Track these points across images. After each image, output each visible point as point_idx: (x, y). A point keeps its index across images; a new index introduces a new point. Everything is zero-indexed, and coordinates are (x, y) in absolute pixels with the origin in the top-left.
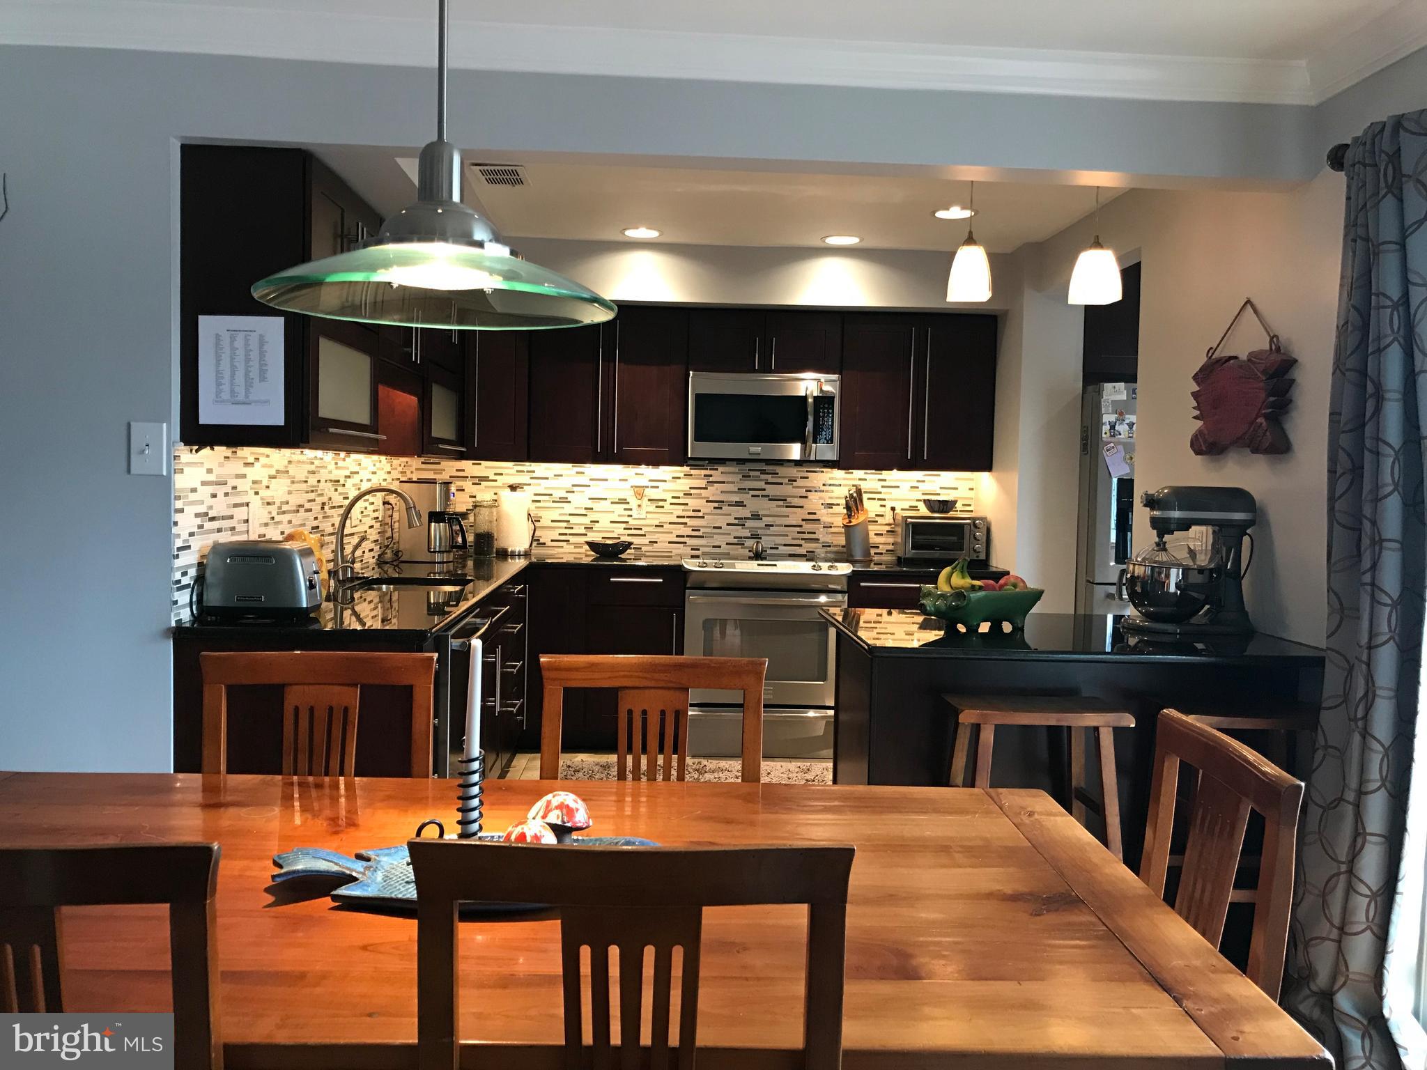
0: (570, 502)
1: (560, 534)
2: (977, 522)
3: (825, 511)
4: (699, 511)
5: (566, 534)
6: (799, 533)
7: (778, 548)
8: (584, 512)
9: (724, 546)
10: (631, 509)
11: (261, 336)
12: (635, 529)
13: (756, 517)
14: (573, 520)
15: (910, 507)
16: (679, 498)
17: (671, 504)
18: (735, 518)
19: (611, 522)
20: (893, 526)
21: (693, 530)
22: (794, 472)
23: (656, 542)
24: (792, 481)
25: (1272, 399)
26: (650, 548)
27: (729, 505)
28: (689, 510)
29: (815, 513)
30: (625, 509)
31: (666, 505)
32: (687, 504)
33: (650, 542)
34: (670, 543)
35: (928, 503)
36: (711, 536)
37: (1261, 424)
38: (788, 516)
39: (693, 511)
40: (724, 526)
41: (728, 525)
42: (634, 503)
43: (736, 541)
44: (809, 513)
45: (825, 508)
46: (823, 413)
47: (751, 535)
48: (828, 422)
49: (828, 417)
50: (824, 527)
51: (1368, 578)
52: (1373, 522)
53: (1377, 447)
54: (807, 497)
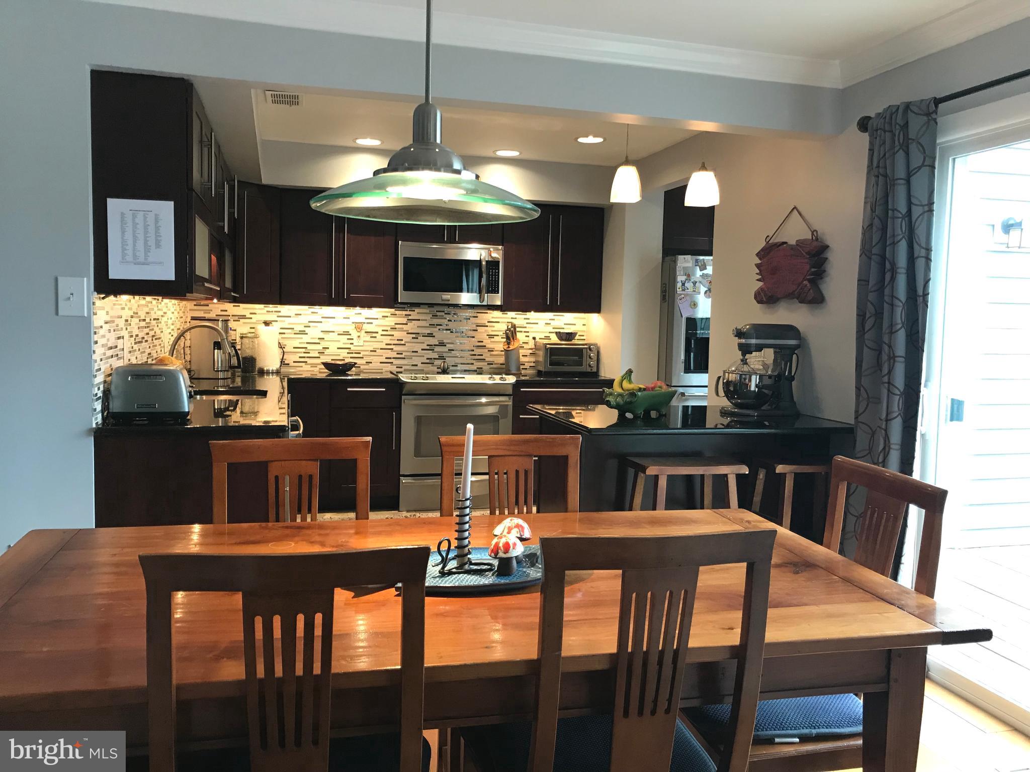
0: (307, 334)
1: (300, 357)
2: (592, 347)
3: (489, 341)
4: (402, 340)
5: (304, 357)
6: (471, 355)
7: (458, 366)
8: (318, 341)
9: (420, 365)
10: (353, 339)
11: (156, 215)
12: (355, 353)
13: (442, 344)
14: (310, 347)
15: (545, 337)
16: (387, 331)
17: (382, 335)
18: (428, 345)
19: (338, 348)
20: (534, 350)
21: (397, 354)
22: (469, 313)
23: (371, 363)
24: (467, 319)
25: (813, 270)
26: (366, 367)
27: (423, 336)
28: (395, 340)
29: (482, 342)
30: (348, 339)
31: (378, 335)
32: (393, 335)
33: (366, 362)
34: (381, 363)
35: (559, 333)
36: (410, 358)
37: (807, 285)
38: (464, 344)
39: (398, 340)
40: (420, 351)
41: (422, 350)
42: (354, 334)
43: (428, 361)
44: (478, 342)
45: (489, 338)
46: (492, 272)
47: (439, 356)
48: (495, 278)
49: (495, 275)
50: (488, 351)
51: (886, 379)
52: (890, 347)
53: (892, 301)
54: (477, 330)
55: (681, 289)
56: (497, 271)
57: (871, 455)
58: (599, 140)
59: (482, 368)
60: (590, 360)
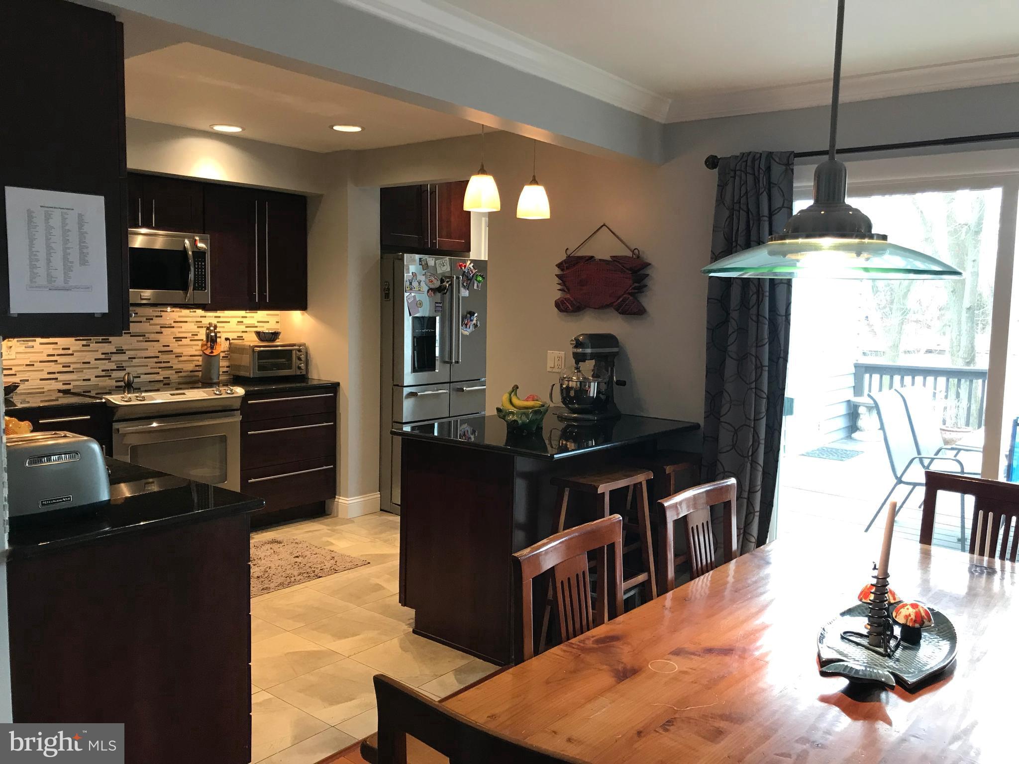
2: (301, 347)
3: (176, 344)
4: (69, 349)
6: (156, 363)
7: (139, 377)
9: (93, 378)
11: (80, 215)
12: (6, 369)
13: (120, 351)
15: (238, 337)
17: (40, 344)
18: (103, 354)
20: (226, 353)
21: (64, 367)
22: (150, 311)
23: (28, 380)
24: (150, 319)
26: (24, 386)
27: (96, 343)
28: (58, 349)
29: (168, 346)
31: (35, 345)
32: (56, 343)
33: (23, 380)
34: (41, 380)
35: (258, 334)
36: (80, 370)
37: (628, 298)
38: (147, 349)
39: (61, 349)
40: (93, 362)
41: (96, 360)
43: (104, 373)
44: (164, 346)
45: (176, 341)
46: (198, 264)
47: (117, 367)
48: (202, 271)
49: (202, 269)
50: (176, 357)
51: (753, 385)
52: (757, 357)
53: (758, 318)
54: (162, 333)
55: (409, 288)
56: (203, 264)
57: (735, 449)
58: (357, 129)
59: (169, 378)
60: (299, 362)
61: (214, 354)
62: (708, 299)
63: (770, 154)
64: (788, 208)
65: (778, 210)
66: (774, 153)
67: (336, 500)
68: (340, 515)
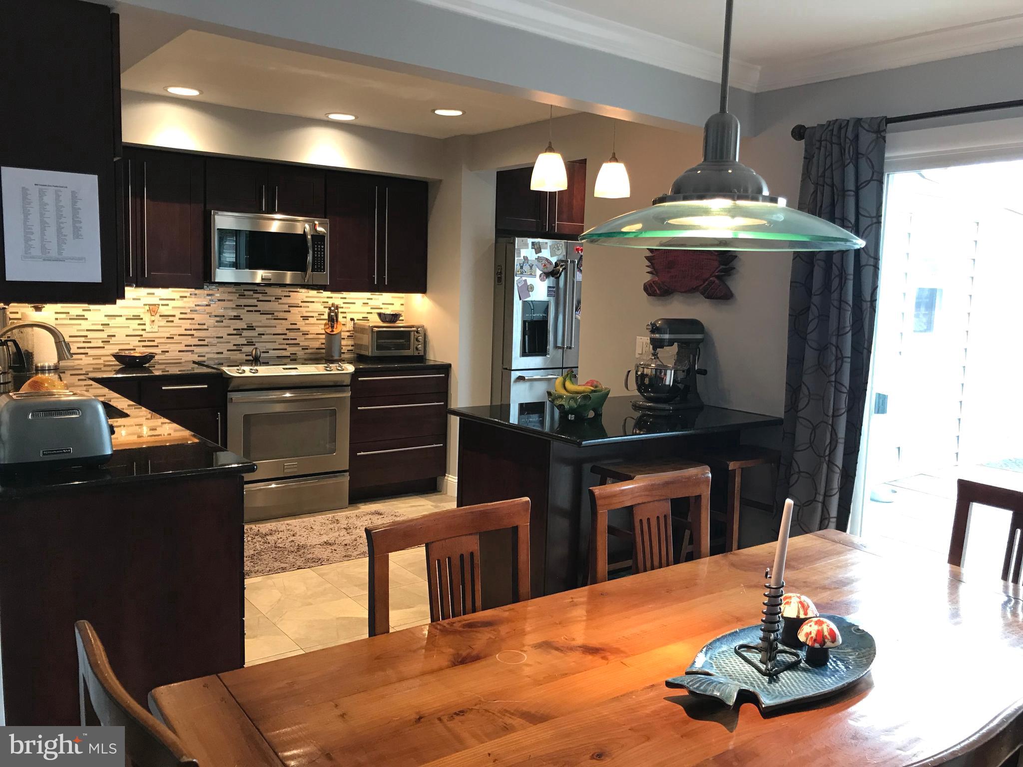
0: (87, 319)
1: (78, 348)
2: (419, 329)
3: (303, 323)
4: (204, 324)
5: (84, 348)
6: (284, 339)
7: (268, 352)
8: (101, 327)
9: (225, 352)
10: (145, 324)
11: (73, 193)
12: (148, 341)
13: (251, 328)
14: (91, 335)
15: (363, 318)
16: (186, 313)
17: (180, 319)
18: (234, 330)
19: (127, 336)
20: (351, 332)
21: (199, 340)
23: (168, 352)
24: (278, 299)
25: (722, 267)
26: (163, 357)
27: (229, 319)
28: (196, 324)
29: (296, 324)
30: (139, 324)
31: (176, 320)
32: (193, 319)
33: (162, 352)
34: (179, 351)
35: (380, 315)
36: (214, 344)
37: (715, 281)
38: (275, 327)
39: (199, 324)
40: (225, 336)
41: (228, 335)
42: (147, 318)
43: (235, 348)
44: (291, 324)
45: (303, 319)
46: (317, 247)
47: (247, 342)
48: (321, 255)
49: (321, 251)
50: (303, 334)
51: (833, 378)
52: (837, 347)
53: (840, 305)
54: (290, 312)
55: (519, 272)
56: (322, 247)
57: (812, 448)
58: (458, 113)
59: (296, 354)
60: (417, 343)
61: (334, 333)
62: (791, 282)
63: (858, 121)
64: (877, 180)
65: (866, 183)
66: (863, 120)
67: (446, 478)
68: (448, 494)
